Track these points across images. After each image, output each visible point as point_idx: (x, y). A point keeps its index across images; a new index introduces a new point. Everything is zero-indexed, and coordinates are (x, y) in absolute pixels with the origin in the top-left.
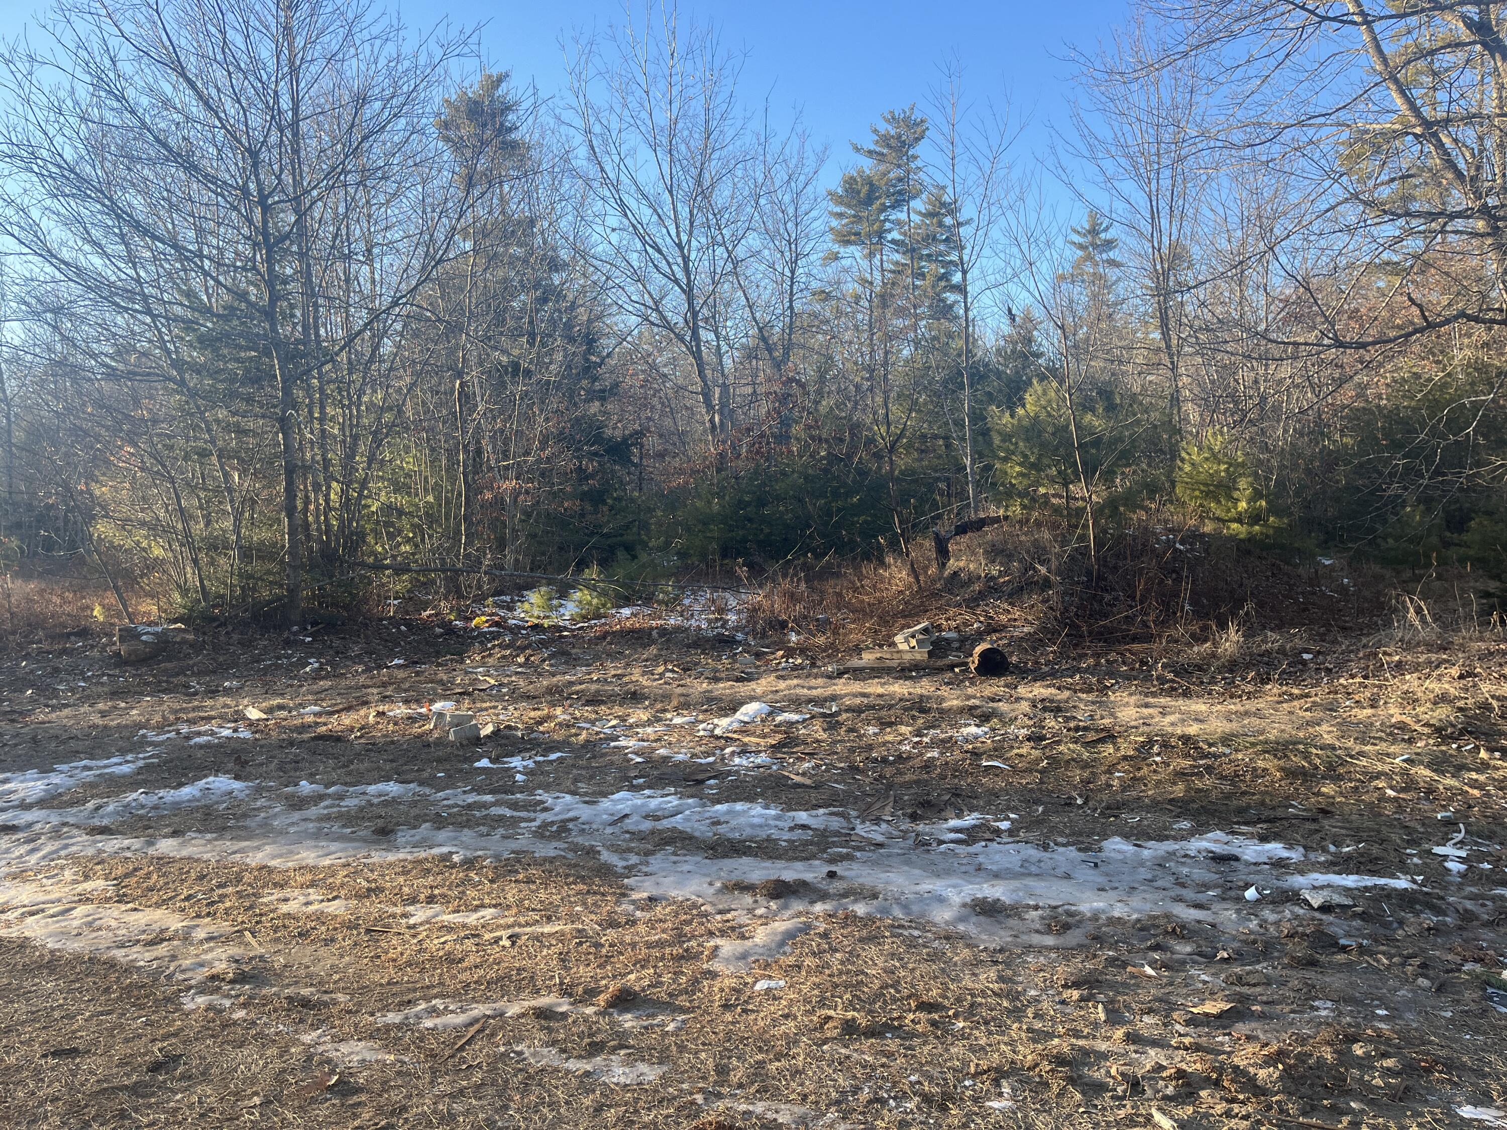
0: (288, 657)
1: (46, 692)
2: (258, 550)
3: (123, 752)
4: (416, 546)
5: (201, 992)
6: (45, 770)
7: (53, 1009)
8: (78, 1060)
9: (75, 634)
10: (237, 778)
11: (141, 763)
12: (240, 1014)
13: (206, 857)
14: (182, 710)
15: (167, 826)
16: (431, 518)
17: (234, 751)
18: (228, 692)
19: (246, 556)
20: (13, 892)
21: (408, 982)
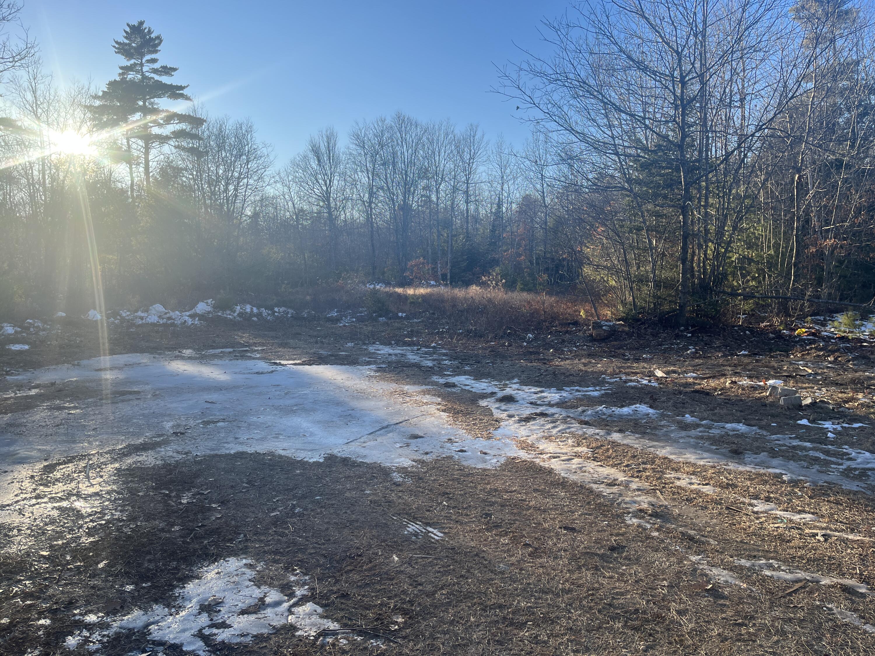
0: (678, 344)
1: (559, 351)
2: (664, 283)
3: (595, 385)
4: (760, 282)
5: (635, 517)
6: (560, 389)
7: (564, 506)
8: (575, 534)
9: (572, 324)
10: (651, 407)
11: (603, 392)
12: (656, 534)
13: (636, 446)
14: (622, 367)
15: (616, 426)
16: (771, 264)
17: (649, 393)
18: (645, 360)
19: (657, 286)
20: (545, 445)
21: (754, 544)
